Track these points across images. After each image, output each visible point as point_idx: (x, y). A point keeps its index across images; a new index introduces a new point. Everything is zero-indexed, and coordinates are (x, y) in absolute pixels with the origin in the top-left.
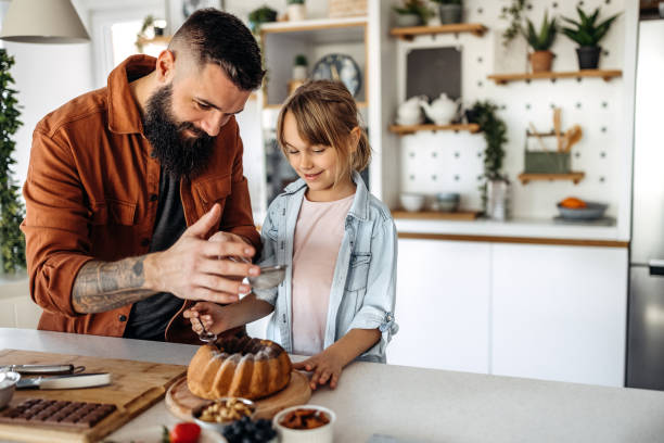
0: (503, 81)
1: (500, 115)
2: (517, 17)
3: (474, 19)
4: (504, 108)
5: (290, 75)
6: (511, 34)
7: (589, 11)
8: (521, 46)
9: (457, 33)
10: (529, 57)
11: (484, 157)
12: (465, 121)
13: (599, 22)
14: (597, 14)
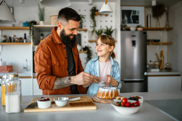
0: (91, 42)
1: (90, 49)
2: (94, 29)
3: (84, 28)
4: (90, 48)
5: (39, 38)
6: (93, 32)
7: (109, 28)
8: (95, 35)
9: (80, 31)
10: (96, 37)
11: (86, 59)
12: (82, 50)
13: (111, 30)
14: (110, 29)
